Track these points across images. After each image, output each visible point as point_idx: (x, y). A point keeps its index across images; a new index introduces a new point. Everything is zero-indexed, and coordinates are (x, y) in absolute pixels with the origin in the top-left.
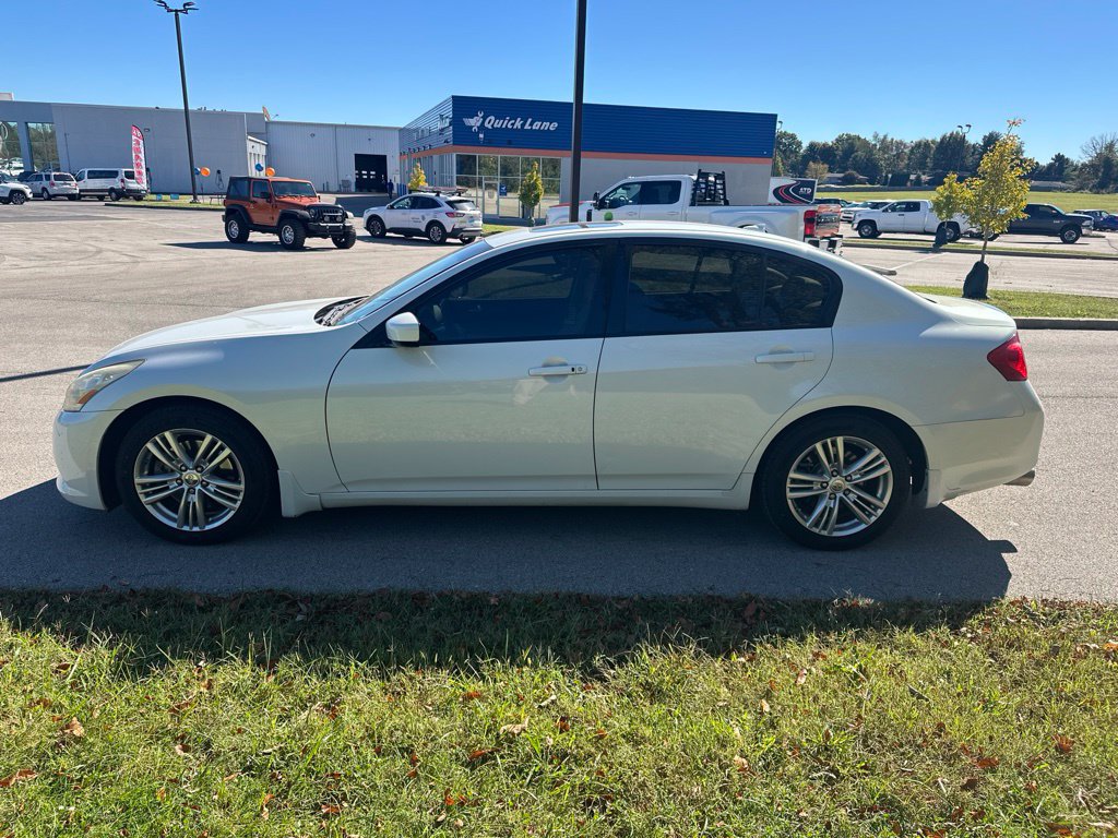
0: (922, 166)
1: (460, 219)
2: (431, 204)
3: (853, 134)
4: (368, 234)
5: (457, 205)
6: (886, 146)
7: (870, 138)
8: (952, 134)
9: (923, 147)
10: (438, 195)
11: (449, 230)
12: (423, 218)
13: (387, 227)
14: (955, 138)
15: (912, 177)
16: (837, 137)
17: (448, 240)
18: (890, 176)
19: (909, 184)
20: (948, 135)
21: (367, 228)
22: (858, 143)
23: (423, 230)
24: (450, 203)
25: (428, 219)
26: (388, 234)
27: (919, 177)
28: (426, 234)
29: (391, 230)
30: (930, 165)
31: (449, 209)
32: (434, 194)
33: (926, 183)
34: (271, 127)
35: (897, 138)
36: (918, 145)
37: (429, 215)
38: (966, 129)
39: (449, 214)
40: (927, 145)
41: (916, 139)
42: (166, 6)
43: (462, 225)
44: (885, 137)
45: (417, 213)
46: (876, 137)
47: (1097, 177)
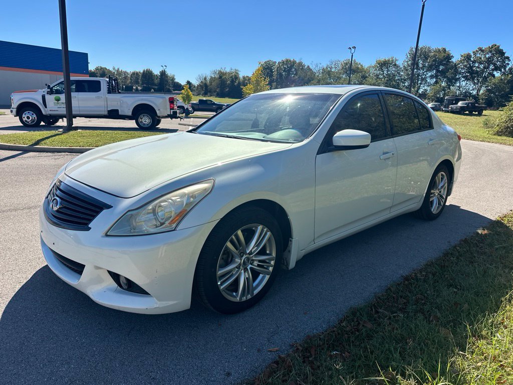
0: (137, 83)
3: (103, 67)
6: (119, 73)
7: (111, 69)
8: (147, 70)
9: (135, 75)
14: (149, 72)
15: (134, 88)
16: (95, 67)
18: (124, 87)
19: (133, 90)
20: (146, 70)
22: (106, 71)
27: (137, 88)
30: (141, 82)
33: (140, 90)
35: (124, 70)
36: (134, 73)
38: (165, 67)
40: (137, 74)
41: (132, 71)
44: (118, 69)
46: (114, 69)
47: (203, 90)
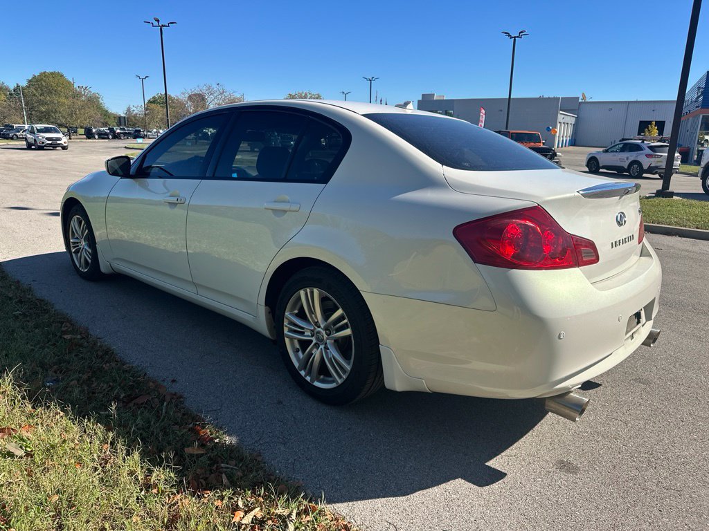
1: (657, 159)
2: (637, 148)
4: (587, 170)
5: (656, 149)
10: (643, 142)
11: (645, 167)
12: (627, 158)
13: (601, 165)
17: (644, 175)
21: (587, 166)
23: (626, 167)
24: (651, 148)
25: (632, 159)
26: (601, 170)
28: (628, 170)
29: (604, 167)
31: (649, 152)
32: (640, 141)
34: (583, 105)
37: (632, 156)
39: (648, 156)
42: (509, 35)
43: (659, 164)
45: (624, 155)
